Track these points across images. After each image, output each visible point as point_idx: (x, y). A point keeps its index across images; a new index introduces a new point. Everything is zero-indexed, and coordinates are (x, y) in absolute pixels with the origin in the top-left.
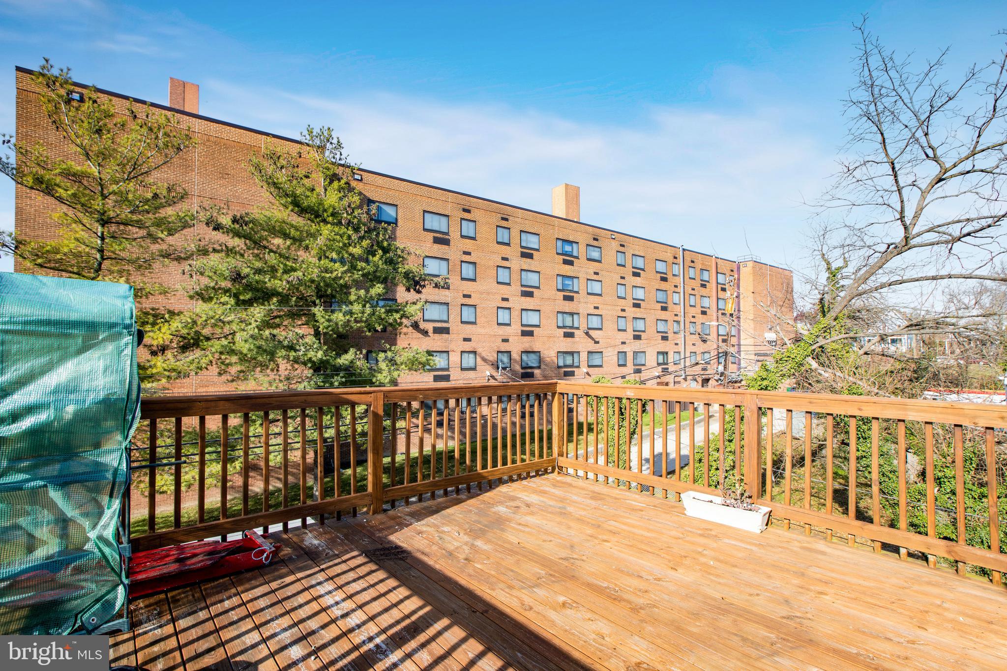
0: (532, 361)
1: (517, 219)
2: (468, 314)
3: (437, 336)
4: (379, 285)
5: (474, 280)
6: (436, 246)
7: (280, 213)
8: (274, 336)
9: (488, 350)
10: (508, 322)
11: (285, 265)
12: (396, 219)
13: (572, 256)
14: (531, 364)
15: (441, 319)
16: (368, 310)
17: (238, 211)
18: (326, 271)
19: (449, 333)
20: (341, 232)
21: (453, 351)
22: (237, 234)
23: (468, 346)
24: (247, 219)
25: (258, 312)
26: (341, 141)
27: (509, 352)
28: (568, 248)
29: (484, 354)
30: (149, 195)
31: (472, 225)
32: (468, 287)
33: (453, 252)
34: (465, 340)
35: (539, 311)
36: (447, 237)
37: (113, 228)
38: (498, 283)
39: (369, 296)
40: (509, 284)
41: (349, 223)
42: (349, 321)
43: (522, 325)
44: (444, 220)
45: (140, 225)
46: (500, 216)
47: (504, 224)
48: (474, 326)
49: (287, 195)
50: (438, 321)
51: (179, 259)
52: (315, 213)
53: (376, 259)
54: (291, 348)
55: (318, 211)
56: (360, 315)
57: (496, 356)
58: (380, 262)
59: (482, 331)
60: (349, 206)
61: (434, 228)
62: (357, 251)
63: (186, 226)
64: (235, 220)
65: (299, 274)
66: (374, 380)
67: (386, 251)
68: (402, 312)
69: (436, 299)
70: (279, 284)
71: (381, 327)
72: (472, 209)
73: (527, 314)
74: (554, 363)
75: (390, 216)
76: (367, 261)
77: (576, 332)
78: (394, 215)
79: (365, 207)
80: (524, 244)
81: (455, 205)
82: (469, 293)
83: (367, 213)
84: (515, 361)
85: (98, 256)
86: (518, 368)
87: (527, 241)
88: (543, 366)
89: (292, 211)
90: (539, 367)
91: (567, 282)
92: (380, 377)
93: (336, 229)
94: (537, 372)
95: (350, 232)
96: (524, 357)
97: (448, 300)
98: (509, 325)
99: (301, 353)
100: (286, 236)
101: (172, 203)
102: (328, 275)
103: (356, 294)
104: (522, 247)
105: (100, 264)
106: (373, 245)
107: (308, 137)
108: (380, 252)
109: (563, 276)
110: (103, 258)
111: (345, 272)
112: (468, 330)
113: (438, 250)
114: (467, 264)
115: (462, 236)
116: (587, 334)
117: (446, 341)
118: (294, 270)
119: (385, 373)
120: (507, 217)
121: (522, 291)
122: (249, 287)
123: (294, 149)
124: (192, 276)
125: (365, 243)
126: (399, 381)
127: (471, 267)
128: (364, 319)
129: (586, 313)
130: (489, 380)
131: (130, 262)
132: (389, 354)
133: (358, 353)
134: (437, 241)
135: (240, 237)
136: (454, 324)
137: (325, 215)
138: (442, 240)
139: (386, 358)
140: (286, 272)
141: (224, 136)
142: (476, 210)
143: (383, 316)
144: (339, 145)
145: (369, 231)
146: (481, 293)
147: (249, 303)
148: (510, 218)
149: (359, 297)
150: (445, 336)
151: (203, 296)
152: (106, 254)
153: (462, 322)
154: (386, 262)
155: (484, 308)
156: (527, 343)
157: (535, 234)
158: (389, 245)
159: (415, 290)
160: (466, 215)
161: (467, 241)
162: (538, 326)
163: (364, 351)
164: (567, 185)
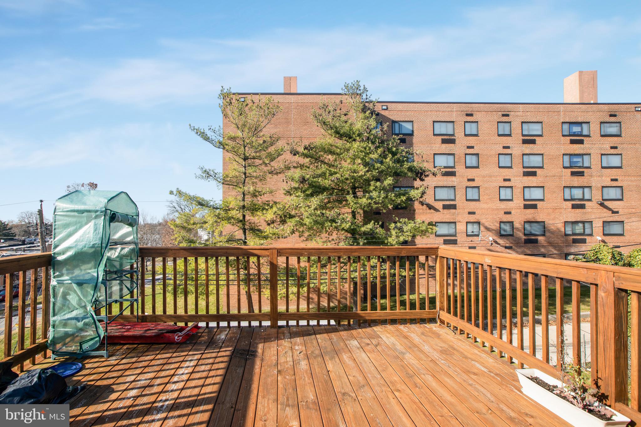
0: (536, 229)
1: (518, 113)
2: (472, 194)
3: (446, 211)
4: (389, 178)
5: (477, 167)
6: (444, 146)
7: (329, 139)
8: (323, 214)
9: (490, 221)
10: (510, 198)
11: (330, 171)
12: (413, 131)
13: (581, 135)
14: (533, 232)
15: (449, 198)
16: (383, 195)
17: (306, 143)
18: (355, 171)
19: (456, 209)
20: (365, 146)
21: (460, 222)
22: (306, 156)
23: (472, 218)
24: (312, 146)
25: (315, 201)
26: (366, 86)
27: (512, 222)
28: (576, 129)
29: (487, 224)
30: (261, 142)
31: (474, 125)
32: (471, 173)
33: (459, 148)
34: (470, 213)
35: (543, 187)
36: (453, 137)
37: (249, 161)
38: (499, 167)
39: (382, 186)
40: (511, 167)
41: (368, 138)
42: (370, 203)
43: (524, 200)
44: (450, 125)
45: (259, 158)
46: (500, 113)
47: (505, 119)
48: (478, 203)
49: (332, 128)
50: (447, 200)
51: (277, 174)
52: (349, 136)
53: (388, 160)
54: (333, 221)
55: (350, 135)
56: (377, 199)
57: (498, 225)
58: (391, 162)
59: (485, 206)
60: (367, 128)
61: (442, 133)
62: (374, 156)
63: (279, 155)
64: (305, 148)
65: (338, 176)
66: (386, 242)
67: (394, 154)
68: (407, 196)
69: (445, 184)
70: (326, 183)
71: (392, 206)
72: (474, 113)
73: (530, 191)
74: (560, 231)
75: (408, 129)
76: (382, 163)
77: (587, 204)
78: (410, 128)
79: (380, 126)
80: (525, 133)
81: (459, 113)
82: (473, 178)
83: (382, 131)
84: (518, 229)
85: (244, 176)
86: (520, 235)
87: (529, 130)
88: (547, 234)
89: (335, 137)
90: (543, 235)
91: (575, 160)
92: (390, 240)
93: (362, 144)
94: (541, 238)
95: (370, 145)
96: (527, 226)
97: (455, 184)
98: (511, 200)
99: (339, 224)
100: (332, 153)
101: (272, 144)
102: (355, 175)
103: (374, 185)
104: (523, 135)
105: (245, 180)
106: (384, 151)
107: (346, 90)
108: (390, 155)
109: (570, 155)
110: (246, 177)
111: (368, 171)
112: (472, 206)
113: (447, 148)
114: (470, 156)
115: (466, 135)
116: (602, 205)
117: (454, 214)
118: (336, 173)
119: (394, 237)
120: (508, 113)
121: (524, 172)
122: (311, 185)
123: (338, 99)
124: (287, 182)
125: (380, 151)
126: (417, 243)
127: (474, 157)
128: (381, 201)
129: (599, 186)
130: (492, 244)
131: (256, 178)
132: (399, 225)
133: (376, 224)
134: (444, 141)
135: (307, 157)
136: (460, 201)
137: (354, 136)
138: (449, 140)
139: (396, 227)
140: (331, 174)
141: (306, 101)
142: (478, 113)
143: (393, 198)
144: (365, 90)
145: (382, 142)
146: (484, 177)
147: (312, 195)
148: (512, 114)
149: (376, 187)
150: (453, 211)
151: (289, 193)
152: (247, 175)
153: (467, 200)
154: (394, 162)
155: (486, 188)
156: (530, 214)
157: (537, 122)
158: (397, 149)
159: (420, 179)
160: (469, 119)
161: (471, 138)
162: (542, 200)
163: (380, 223)
164: (581, 73)
